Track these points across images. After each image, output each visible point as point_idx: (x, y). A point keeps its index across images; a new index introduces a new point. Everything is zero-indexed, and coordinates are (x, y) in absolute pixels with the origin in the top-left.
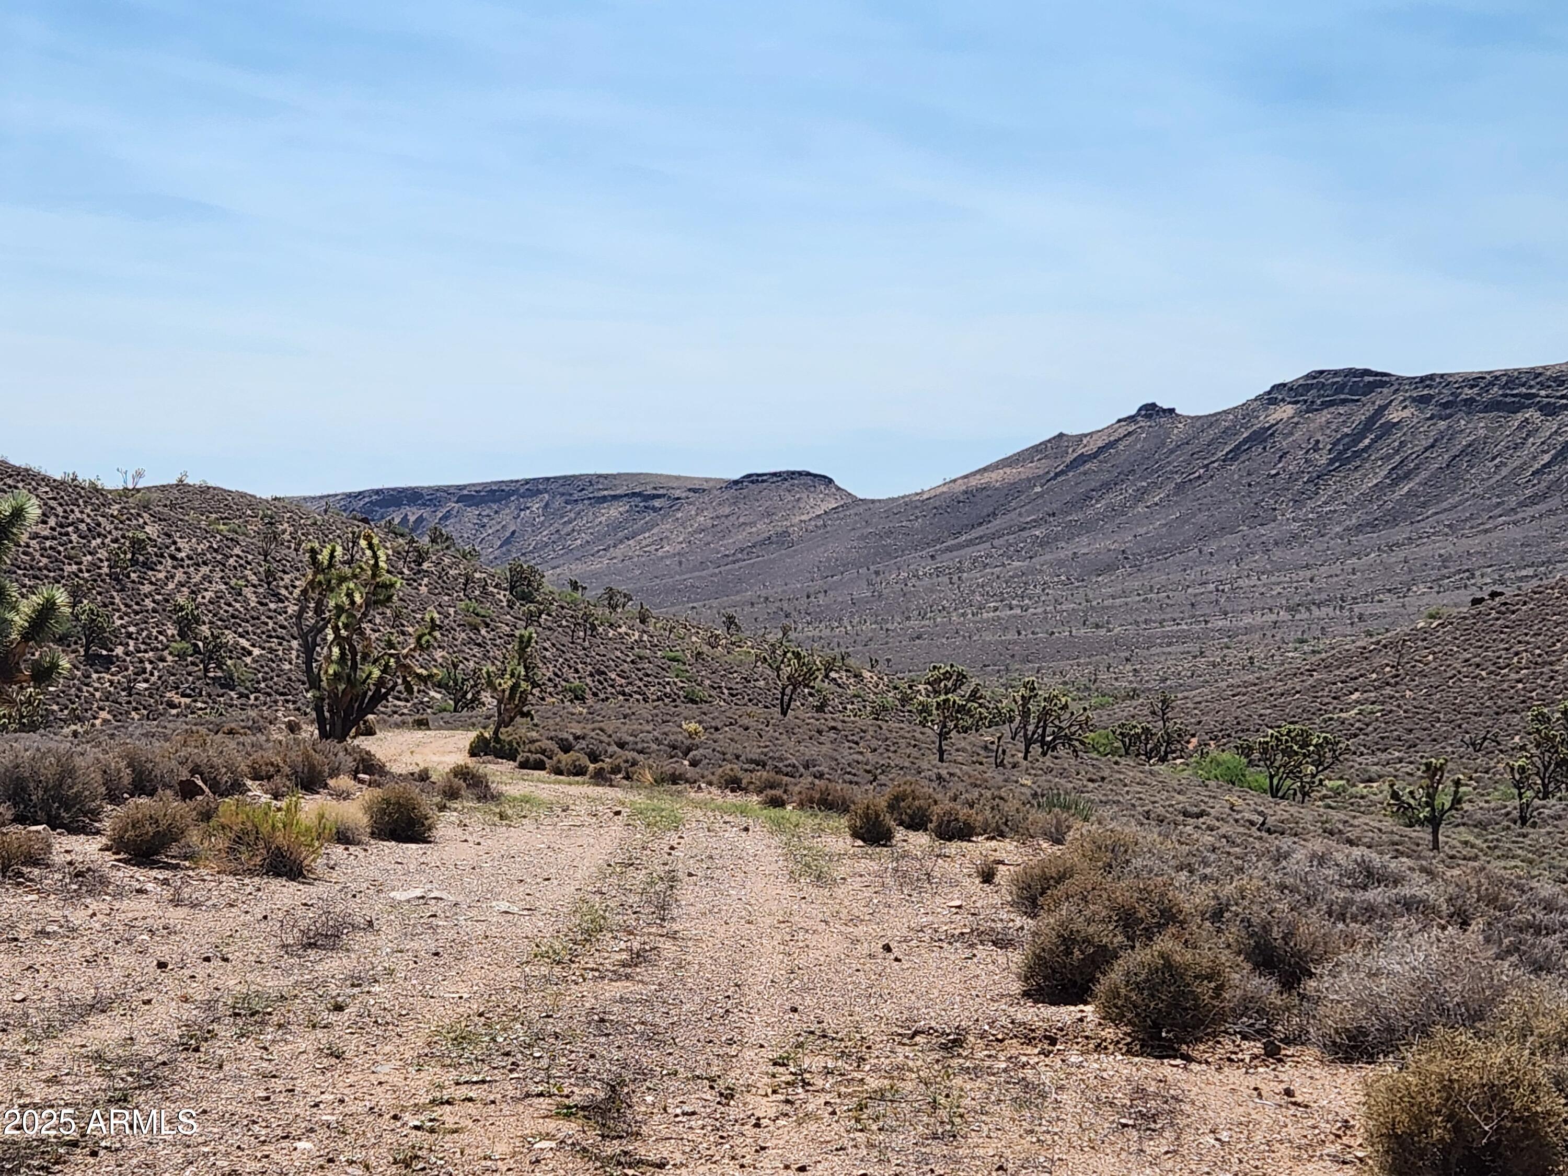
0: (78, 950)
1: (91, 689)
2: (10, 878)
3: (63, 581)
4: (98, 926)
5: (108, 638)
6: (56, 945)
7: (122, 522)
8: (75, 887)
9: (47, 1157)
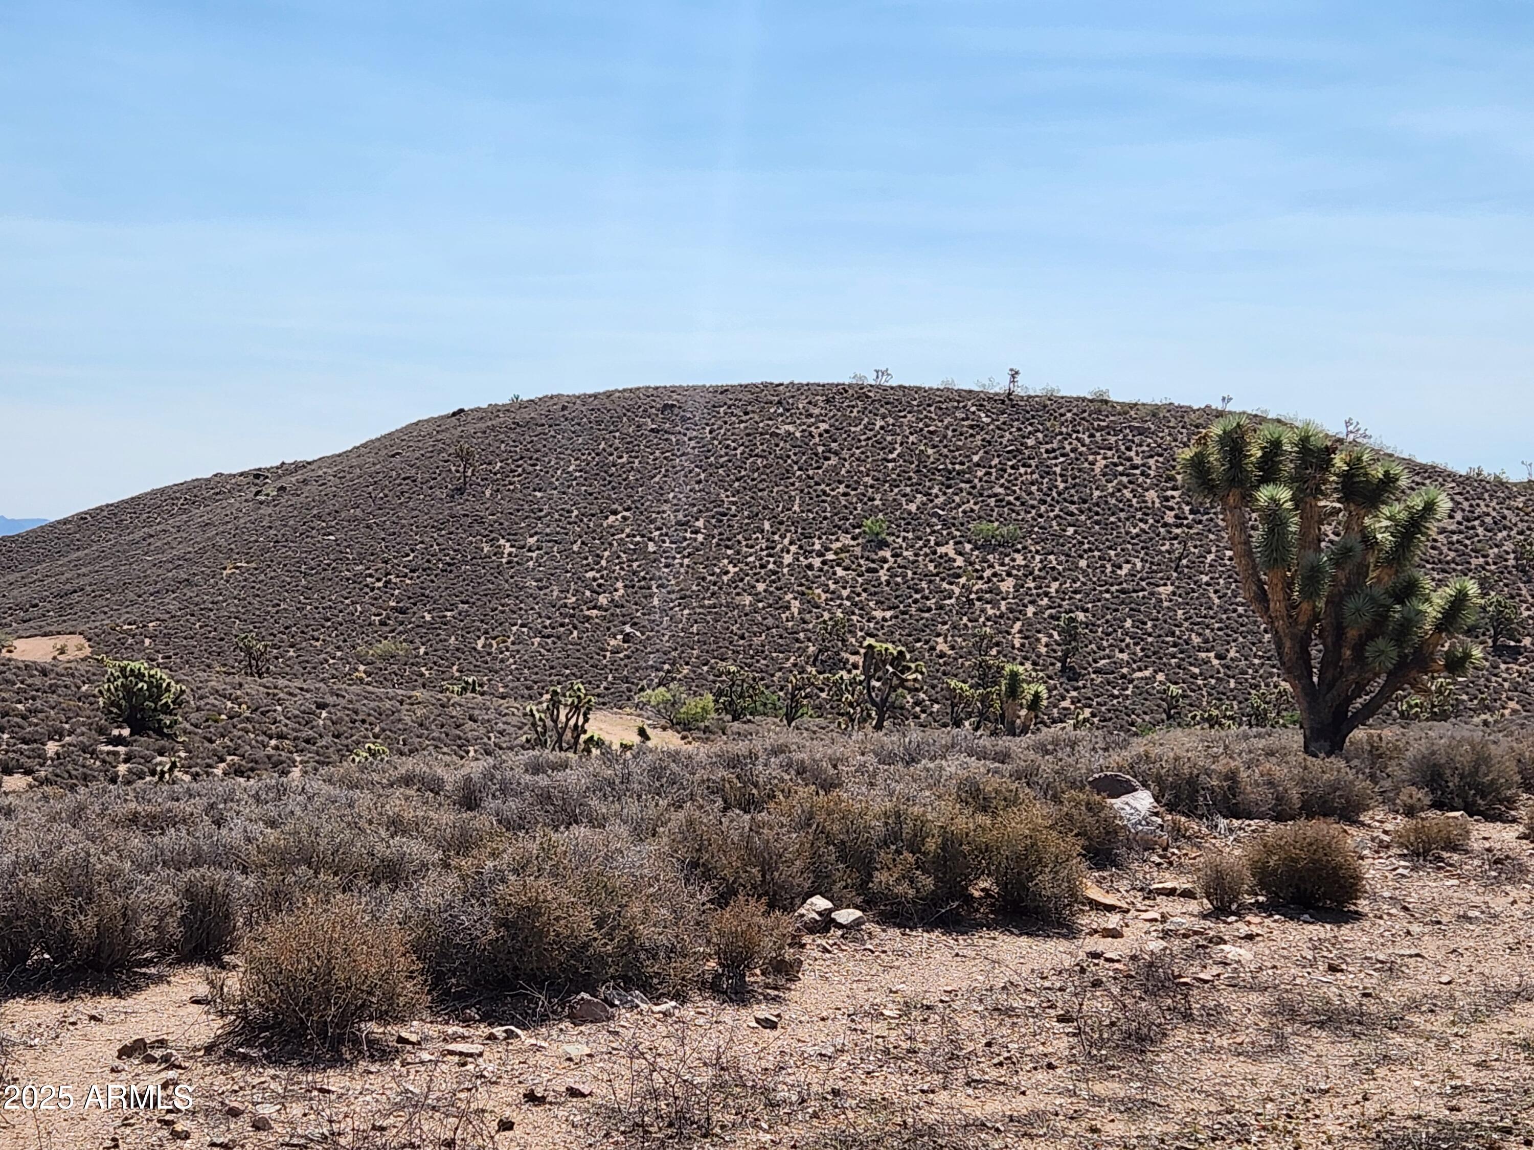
0: (1500, 937)
1: (1500, 680)
2: (1431, 862)
3: (1471, 574)
4: (1519, 914)
5: (1516, 630)
6: (1478, 931)
7: (1527, 514)
8: (1494, 874)
9: (1482, 1141)
